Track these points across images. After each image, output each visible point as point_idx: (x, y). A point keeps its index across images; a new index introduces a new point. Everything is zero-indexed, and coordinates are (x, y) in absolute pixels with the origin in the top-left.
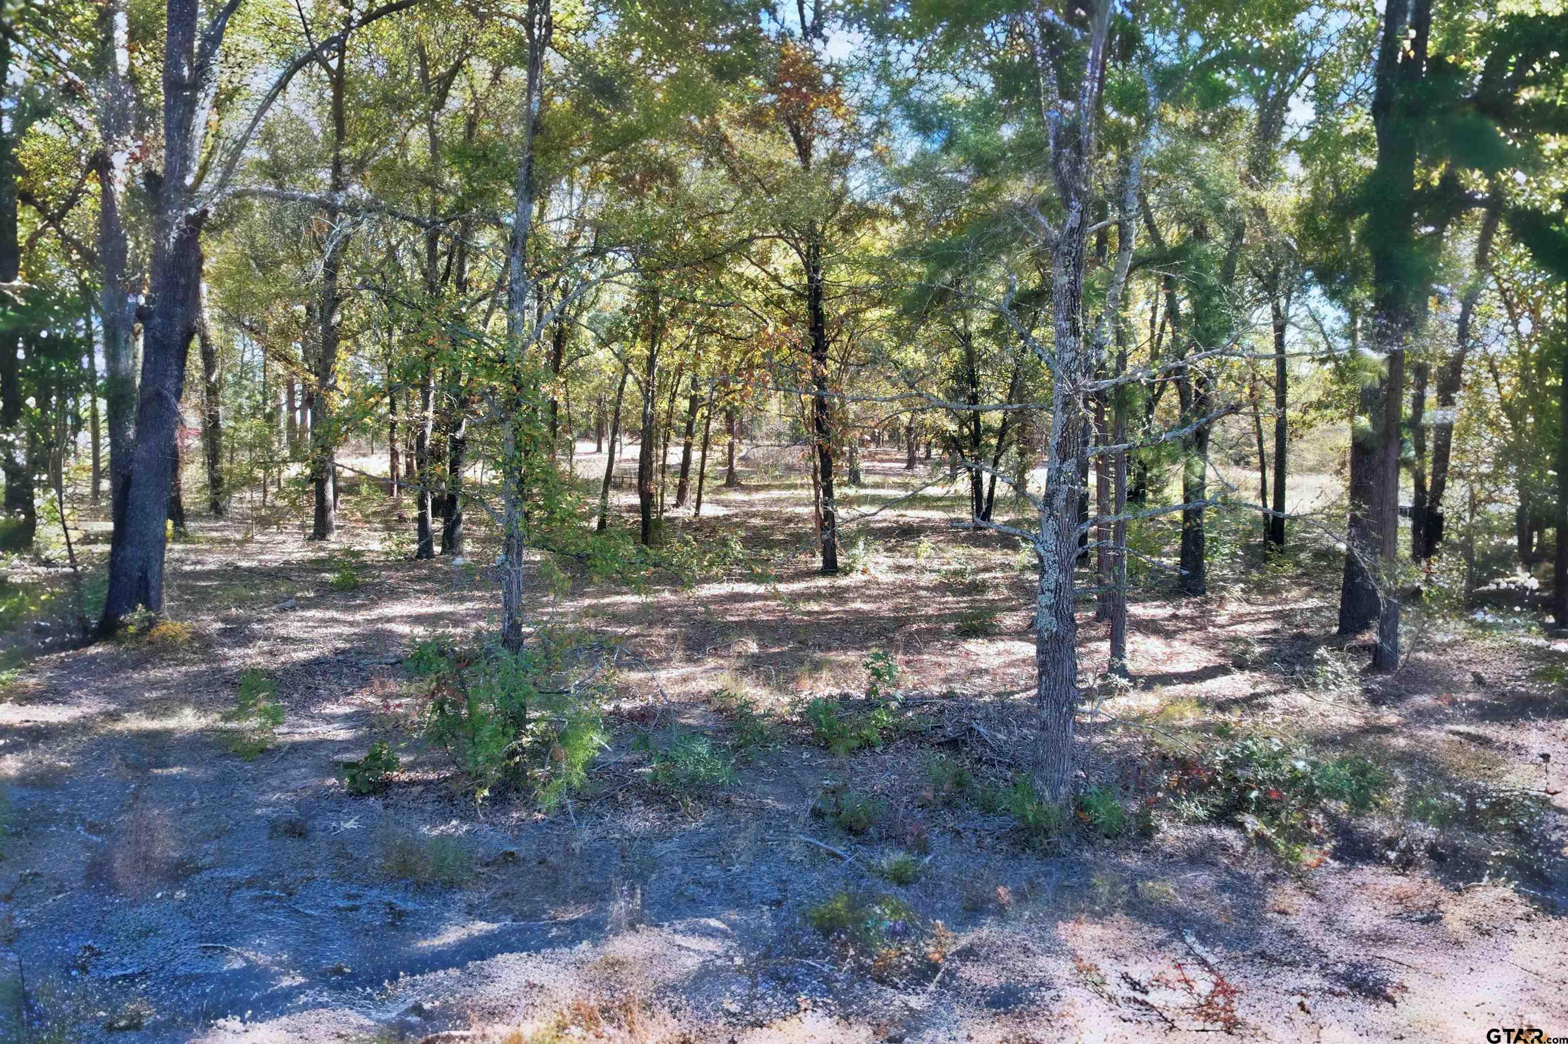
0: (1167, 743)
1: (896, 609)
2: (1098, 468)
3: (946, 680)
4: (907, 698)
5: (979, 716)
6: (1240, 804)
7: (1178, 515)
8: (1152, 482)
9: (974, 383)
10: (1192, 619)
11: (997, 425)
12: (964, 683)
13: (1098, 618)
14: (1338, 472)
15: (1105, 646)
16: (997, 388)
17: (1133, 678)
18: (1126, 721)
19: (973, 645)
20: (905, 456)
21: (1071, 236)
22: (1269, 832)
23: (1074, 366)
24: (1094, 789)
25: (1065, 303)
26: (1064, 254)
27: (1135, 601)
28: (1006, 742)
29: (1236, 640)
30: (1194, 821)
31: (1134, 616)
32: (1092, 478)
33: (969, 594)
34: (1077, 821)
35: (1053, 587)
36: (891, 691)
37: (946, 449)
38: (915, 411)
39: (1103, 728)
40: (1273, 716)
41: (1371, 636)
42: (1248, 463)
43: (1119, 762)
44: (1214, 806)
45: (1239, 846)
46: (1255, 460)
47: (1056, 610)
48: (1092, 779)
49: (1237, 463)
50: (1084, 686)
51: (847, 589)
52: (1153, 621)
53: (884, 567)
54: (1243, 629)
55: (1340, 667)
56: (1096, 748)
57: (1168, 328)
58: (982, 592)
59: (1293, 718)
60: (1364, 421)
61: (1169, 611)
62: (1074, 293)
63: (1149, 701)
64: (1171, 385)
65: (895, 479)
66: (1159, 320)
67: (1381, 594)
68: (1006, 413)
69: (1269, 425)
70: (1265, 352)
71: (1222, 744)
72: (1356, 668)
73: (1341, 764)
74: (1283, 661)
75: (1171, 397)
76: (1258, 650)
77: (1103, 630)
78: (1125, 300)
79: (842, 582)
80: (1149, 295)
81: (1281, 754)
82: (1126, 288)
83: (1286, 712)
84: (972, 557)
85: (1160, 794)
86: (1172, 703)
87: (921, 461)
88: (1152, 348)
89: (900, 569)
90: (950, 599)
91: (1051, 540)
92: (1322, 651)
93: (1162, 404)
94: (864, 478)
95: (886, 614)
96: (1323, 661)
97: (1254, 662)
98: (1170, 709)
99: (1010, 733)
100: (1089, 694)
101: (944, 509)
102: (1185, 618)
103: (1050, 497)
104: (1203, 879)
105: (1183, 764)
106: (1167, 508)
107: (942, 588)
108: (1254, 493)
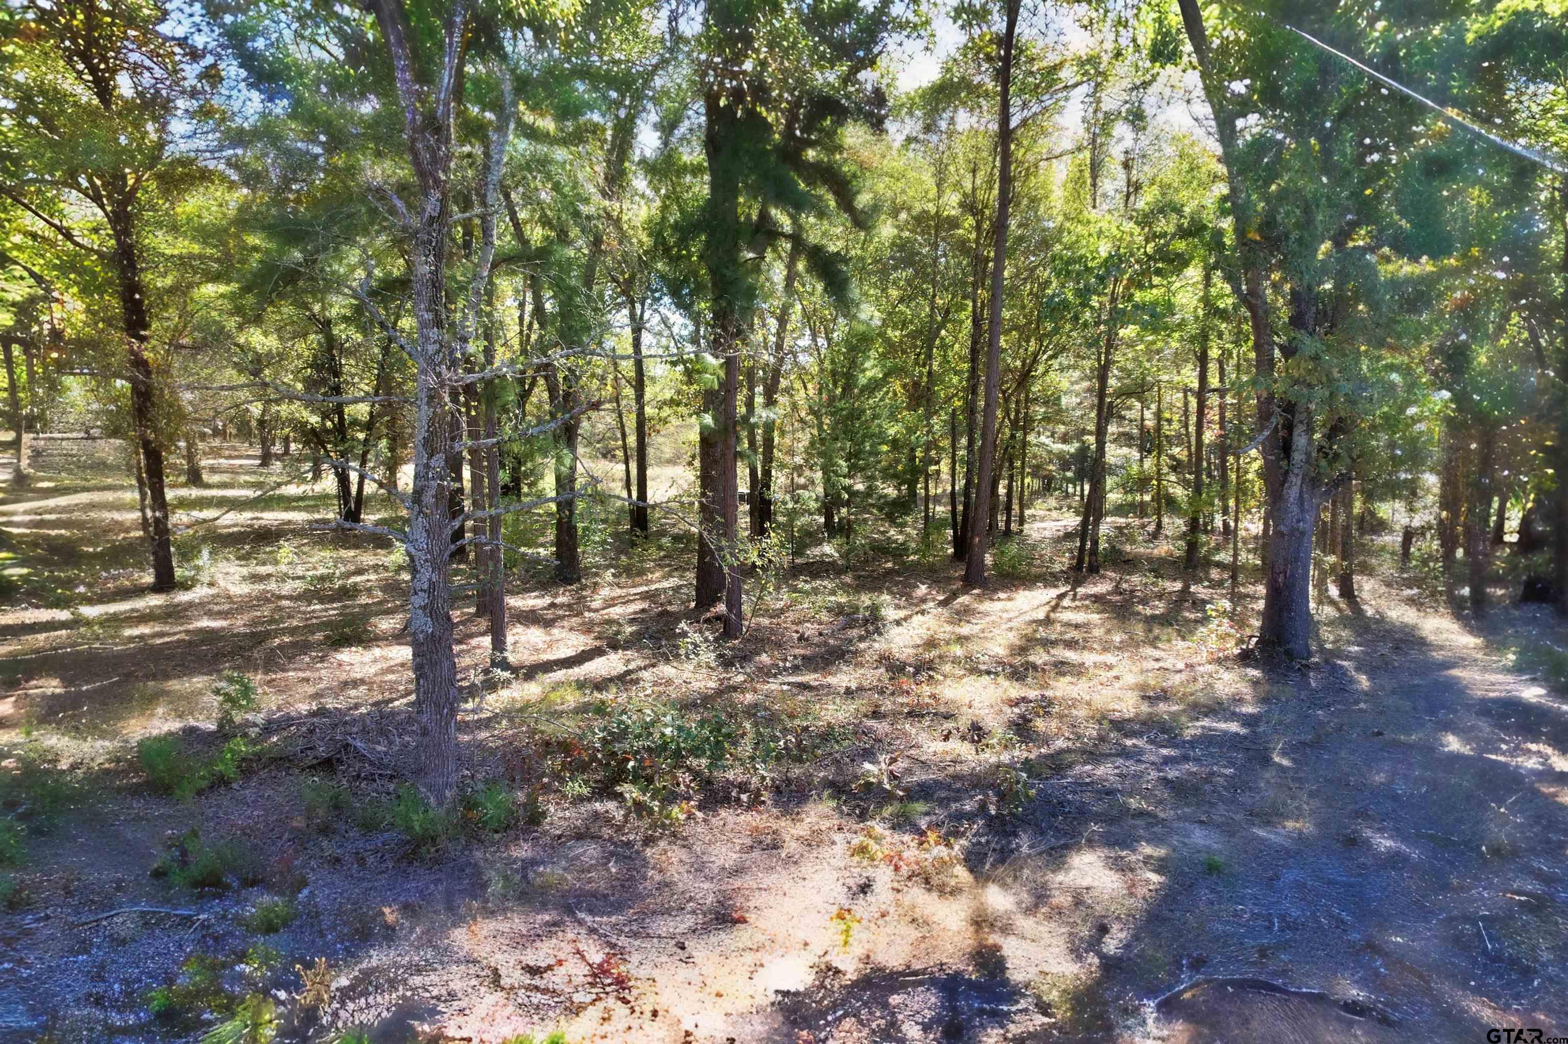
0: (548, 729)
1: (254, 623)
2: (471, 463)
3: (317, 696)
4: (269, 722)
5: (355, 730)
6: (620, 775)
7: (553, 507)
8: (527, 476)
9: (337, 374)
10: (569, 606)
11: (365, 418)
12: (337, 696)
13: (478, 614)
14: (690, 464)
15: (487, 641)
16: (362, 379)
17: (514, 670)
18: (510, 713)
19: (346, 655)
20: (257, 451)
21: (431, 225)
22: (646, 798)
23: (438, 358)
24: (480, 786)
25: (427, 293)
26: (423, 242)
27: (512, 593)
28: (386, 754)
29: (610, 622)
30: (580, 800)
31: (515, 608)
32: (466, 473)
33: (340, 600)
34: (465, 822)
35: (426, 587)
36: (250, 717)
37: (306, 443)
38: (269, 402)
39: (486, 724)
40: (644, 689)
41: (721, 608)
42: (614, 456)
43: (504, 755)
44: (596, 782)
45: (619, 815)
46: (620, 453)
47: (431, 610)
48: (479, 776)
49: (604, 456)
50: (465, 684)
51: (191, 605)
52: (533, 611)
53: (237, 577)
54: (616, 612)
55: (697, 638)
56: (480, 745)
57: (536, 326)
58: (353, 597)
59: (661, 689)
60: (708, 419)
61: (547, 600)
62: (436, 284)
63: (532, 690)
64: (541, 381)
65: (247, 478)
66: (527, 319)
67: (726, 570)
68: (373, 406)
69: (631, 422)
70: (625, 353)
71: (599, 723)
72: (711, 638)
73: (702, 724)
74: (651, 637)
75: (540, 393)
76: (629, 630)
77: (484, 624)
78: (491, 294)
79: (183, 597)
80: (517, 291)
81: (653, 723)
82: (491, 282)
83: (655, 684)
84: (344, 561)
85: (545, 780)
86: (554, 689)
87: (278, 457)
88: (521, 343)
89: (256, 578)
90: (318, 607)
91: (421, 538)
92: (683, 625)
93: (534, 399)
94: (205, 477)
95: (242, 630)
96: (684, 634)
97: (626, 642)
98: (552, 696)
99: (391, 743)
100: (473, 691)
101: (306, 509)
102: (562, 606)
103: (418, 493)
104: (590, 851)
105: (565, 747)
106: (541, 498)
107: (307, 596)
108: (620, 484)
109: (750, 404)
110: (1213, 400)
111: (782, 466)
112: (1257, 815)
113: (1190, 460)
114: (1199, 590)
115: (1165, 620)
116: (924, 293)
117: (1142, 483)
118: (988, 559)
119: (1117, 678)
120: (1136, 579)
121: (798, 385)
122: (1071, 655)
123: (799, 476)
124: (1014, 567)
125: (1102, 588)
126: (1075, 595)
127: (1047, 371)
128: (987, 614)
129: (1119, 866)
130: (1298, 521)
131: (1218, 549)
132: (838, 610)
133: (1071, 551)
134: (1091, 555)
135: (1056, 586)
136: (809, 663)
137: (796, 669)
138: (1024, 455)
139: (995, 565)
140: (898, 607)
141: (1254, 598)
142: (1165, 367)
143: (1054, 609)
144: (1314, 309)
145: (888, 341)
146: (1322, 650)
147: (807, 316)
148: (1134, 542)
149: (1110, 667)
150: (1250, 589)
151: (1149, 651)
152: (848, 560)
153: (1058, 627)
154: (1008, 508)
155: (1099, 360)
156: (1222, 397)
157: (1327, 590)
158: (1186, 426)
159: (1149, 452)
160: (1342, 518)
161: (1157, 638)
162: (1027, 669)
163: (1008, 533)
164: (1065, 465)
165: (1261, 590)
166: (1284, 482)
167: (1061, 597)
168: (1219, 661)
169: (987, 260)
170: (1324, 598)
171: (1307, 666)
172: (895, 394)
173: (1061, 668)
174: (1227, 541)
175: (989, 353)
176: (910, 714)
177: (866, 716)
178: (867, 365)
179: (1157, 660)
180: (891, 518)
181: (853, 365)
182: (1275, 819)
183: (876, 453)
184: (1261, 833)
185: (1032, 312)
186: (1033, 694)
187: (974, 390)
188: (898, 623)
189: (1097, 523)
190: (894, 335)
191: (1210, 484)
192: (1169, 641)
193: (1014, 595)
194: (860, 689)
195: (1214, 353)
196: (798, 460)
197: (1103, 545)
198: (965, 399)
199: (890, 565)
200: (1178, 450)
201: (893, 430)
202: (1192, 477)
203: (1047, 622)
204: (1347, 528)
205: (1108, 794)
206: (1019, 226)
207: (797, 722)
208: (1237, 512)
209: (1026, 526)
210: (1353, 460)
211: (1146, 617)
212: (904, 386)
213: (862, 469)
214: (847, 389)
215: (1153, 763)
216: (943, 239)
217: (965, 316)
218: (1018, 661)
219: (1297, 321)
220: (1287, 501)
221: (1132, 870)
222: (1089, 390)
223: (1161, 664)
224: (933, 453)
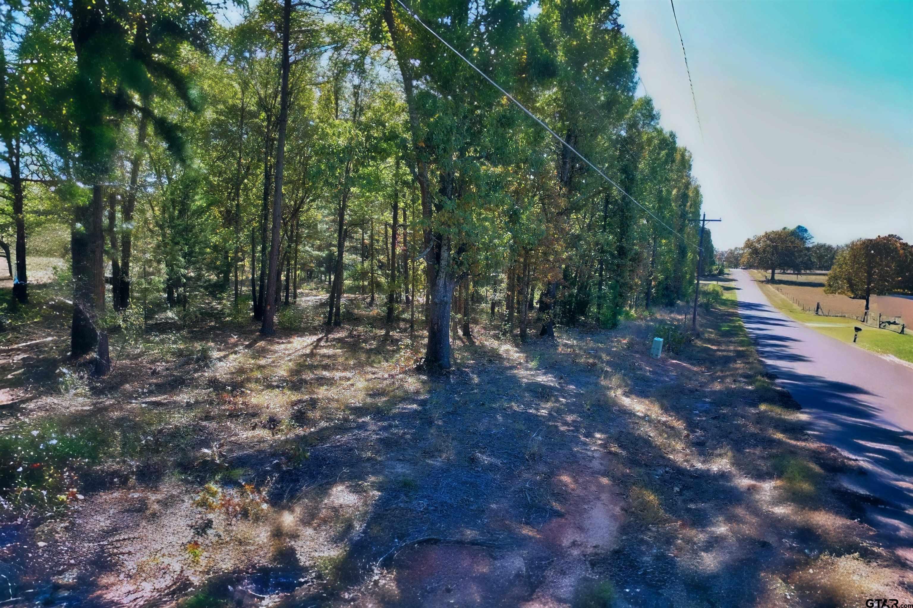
14: (64, 256)
41: (93, 355)
55: (75, 377)
60: (79, 226)
67: (98, 331)
72: (85, 376)
92: (62, 369)
96: (63, 375)
109: (112, 217)
110: (401, 231)
111: (137, 260)
112: (428, 453)
113: (389, 263)
114: (395, 334)
115: (377, 351)
116: (233, 156)
117: (363, 275)
118: (275, 319)
119: (352, 385)
120: (361, 329)
121: (147, 207)
122: (326, 374)
123: (150, 267)
124: (291, 324)
125: (341, 334)
126: (327, 339)
127: (309, 209)
128: (276, 352)
129: (356, 490)
130: (444, 297)
131: (403, 312)
132: (179, 354)
133: (324, 313)
134: (336, 315)
135: (316, 334)
136: (160, 389)
137: (151, 393)
138: (296, 257)
139: (280, 322)
140: (219, 350)
141: (422, 337)
142: (375, 211)
143: (316, 347)
144: (451, 186)
145: (210, 183)
146: (456, 364)
147: (153, 163)
148: (359, 308)
149: (349, 379)
150: (420, 333)
151: (369, 369)
152: (185, 321)
153: (318, 358)
154: (287, 288)
155: (339, 205)
156: (405, 229)
157: (457, 332)
158: (386, 244)
159: (367, 258)
160: (464, 294)
161: (373, 361)
162: (301, 383)
163: (287, 303)
164: (320, 264)
165: (426, 333)
166: (437, 275)
167: (319, 340)
168: (405, 372)
169: (274, 139)
170: (456, 337)
171: (449, 372)
172: (215, 217)
173: (321, 381)
174: (408, 307)
175: (275, 196)
176: (230, 416)
177: (201, 419)
178: (197, 197)
179: (374, 374)
180: (213, 295)
181: (187, 197)
182: (436, 454)
183: (202, 253)
184: (430, 462)
185: (300, 173)
186: (306, 397)
187: (265, 217)
188: (220, 360)
189: (339, 298)
190: (215, 180)
191: (399, 276)
192: (380, 362)
193: (292, 340)
194: (197, 402)
195: (401, 205)
196: (148, 256)
197: (342, 310)
198: (260, 222)
199: (213, 324)
200: (382, 257)
201: (215, 239)
202: (390, 272)
203: (312, 355)
204: (466, 300)
205: (350, 450)
206: (293, 122)
207: (153, 428)
208: (413, 292)
209: (298, 299)
210: (470, 265)
211: (367, 350)
212: (220, 212)
213: (194, 263)
214: (182, 212)
215: (374, 431)
216: (246, 124)
217: (260, 172)
218: (295, 378)
219: (443, 191)
220: (438, 286)
221: (365, 491)
222: (333, 221)
223: (376, 376)
224: (240, 254)
